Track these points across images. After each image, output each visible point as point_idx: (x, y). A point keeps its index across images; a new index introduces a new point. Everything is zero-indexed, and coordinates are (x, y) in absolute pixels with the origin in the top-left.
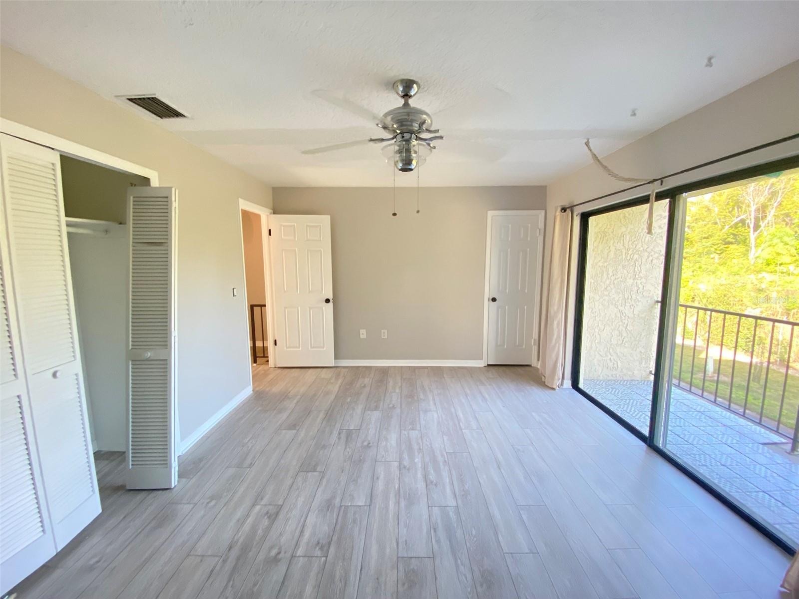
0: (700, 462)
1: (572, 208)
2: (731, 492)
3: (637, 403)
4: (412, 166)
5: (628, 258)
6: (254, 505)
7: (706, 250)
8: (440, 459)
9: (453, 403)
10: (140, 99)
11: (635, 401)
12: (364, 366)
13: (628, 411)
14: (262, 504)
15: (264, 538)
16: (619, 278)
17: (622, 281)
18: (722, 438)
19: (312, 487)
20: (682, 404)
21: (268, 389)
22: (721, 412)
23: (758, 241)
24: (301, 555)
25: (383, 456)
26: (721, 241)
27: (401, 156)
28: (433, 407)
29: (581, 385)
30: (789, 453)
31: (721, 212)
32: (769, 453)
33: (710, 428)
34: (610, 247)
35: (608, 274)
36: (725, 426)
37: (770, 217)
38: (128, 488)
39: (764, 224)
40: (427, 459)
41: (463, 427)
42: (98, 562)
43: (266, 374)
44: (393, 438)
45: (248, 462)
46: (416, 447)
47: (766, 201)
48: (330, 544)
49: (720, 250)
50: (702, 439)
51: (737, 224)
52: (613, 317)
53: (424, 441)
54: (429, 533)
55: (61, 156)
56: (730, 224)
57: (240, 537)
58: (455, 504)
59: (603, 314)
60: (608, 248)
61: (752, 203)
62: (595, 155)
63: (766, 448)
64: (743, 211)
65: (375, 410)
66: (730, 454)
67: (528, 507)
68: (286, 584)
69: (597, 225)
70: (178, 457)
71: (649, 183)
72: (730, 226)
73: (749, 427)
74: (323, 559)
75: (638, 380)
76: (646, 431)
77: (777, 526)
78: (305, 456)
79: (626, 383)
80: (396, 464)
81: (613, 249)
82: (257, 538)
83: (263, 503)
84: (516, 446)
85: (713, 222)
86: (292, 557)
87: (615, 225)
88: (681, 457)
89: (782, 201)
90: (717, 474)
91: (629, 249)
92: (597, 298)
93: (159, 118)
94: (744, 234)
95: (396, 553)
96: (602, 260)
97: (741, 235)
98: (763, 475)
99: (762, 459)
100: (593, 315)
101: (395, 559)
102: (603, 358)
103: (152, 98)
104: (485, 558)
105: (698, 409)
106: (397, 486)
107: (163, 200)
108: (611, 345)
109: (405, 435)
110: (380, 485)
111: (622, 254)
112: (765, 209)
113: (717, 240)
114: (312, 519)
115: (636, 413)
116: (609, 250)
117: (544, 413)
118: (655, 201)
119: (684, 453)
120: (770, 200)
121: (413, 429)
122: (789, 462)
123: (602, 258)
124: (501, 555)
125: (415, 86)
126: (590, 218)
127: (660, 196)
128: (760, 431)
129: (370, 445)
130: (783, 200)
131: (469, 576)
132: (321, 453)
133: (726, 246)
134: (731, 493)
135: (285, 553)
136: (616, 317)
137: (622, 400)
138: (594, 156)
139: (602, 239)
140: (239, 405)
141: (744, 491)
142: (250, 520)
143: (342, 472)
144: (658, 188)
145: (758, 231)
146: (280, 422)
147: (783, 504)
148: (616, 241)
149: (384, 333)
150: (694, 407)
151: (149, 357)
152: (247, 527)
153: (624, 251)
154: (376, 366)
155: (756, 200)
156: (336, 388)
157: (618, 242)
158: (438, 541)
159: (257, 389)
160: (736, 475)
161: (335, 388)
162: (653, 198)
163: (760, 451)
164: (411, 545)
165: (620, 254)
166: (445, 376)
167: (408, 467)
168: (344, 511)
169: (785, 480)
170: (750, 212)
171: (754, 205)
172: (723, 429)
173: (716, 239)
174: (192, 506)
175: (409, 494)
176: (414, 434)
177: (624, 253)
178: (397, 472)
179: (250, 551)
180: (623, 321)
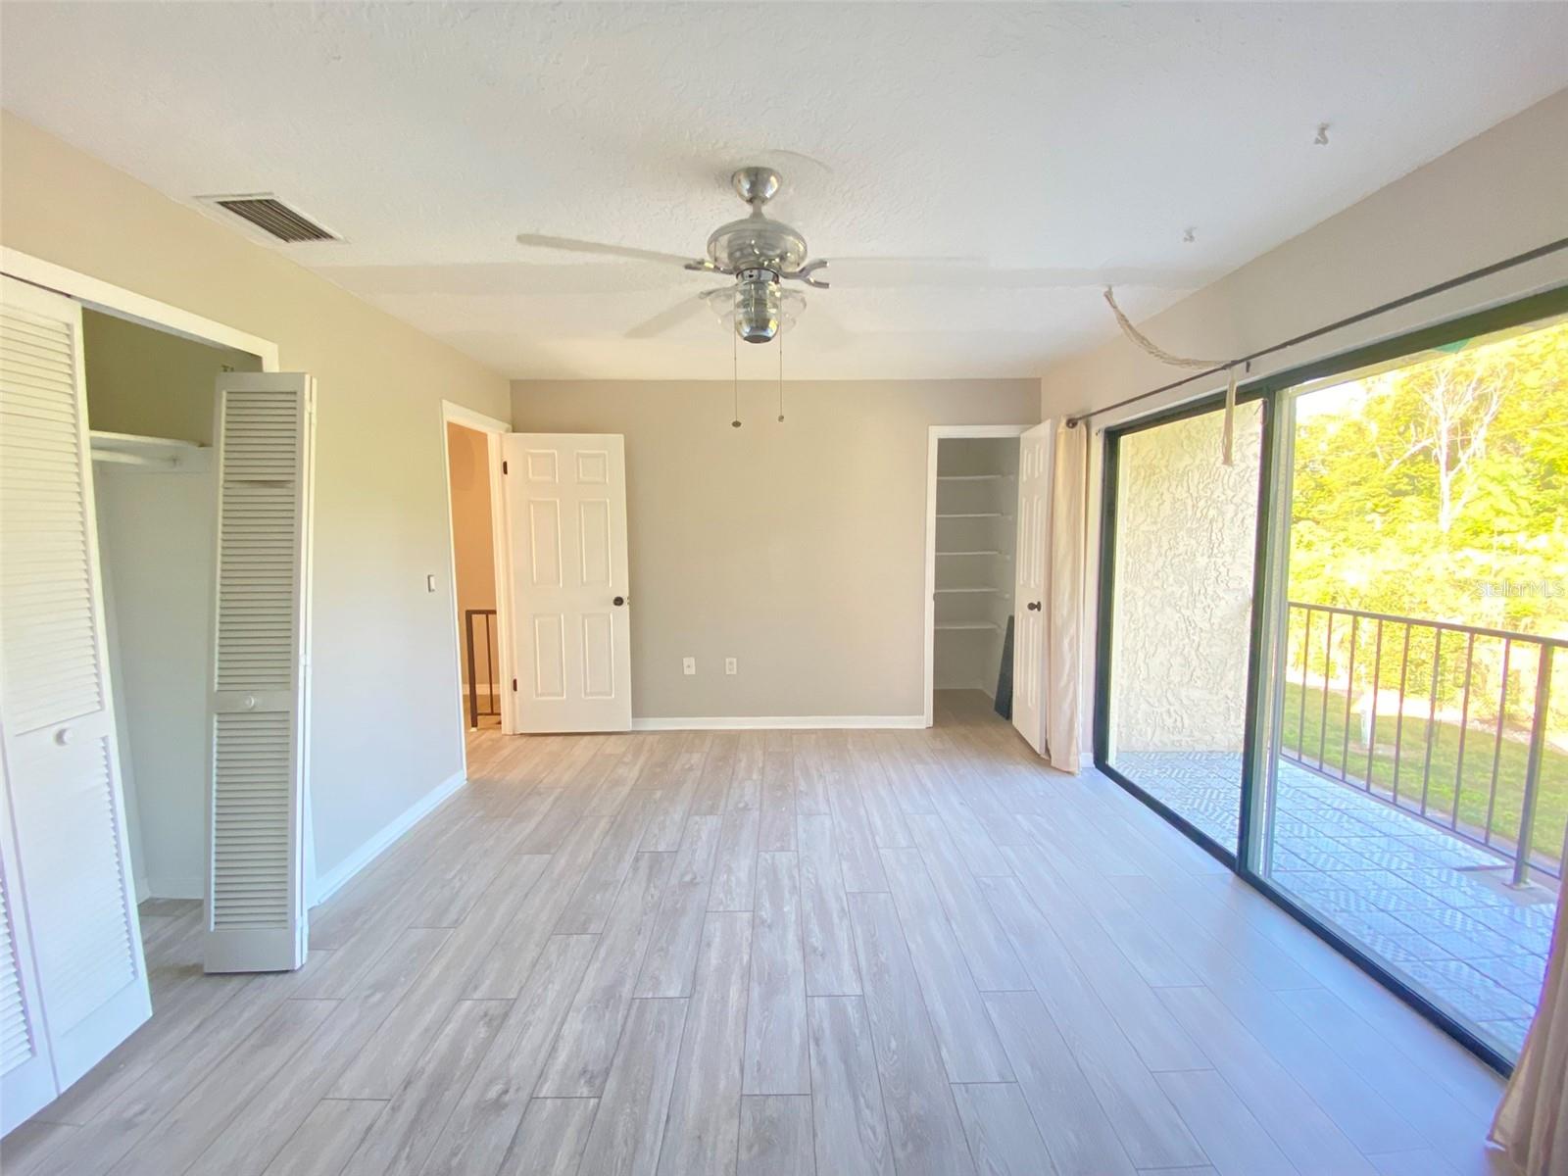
0: (1337, 904)
1: (1087, 418)
2: (1396, 961)
3: (1218, 796)
4: (769, 331)
5: (1199, 515)
6: (459, 1000)
7: (1357, 505)
8: (834, 906)
9: (863, 798)
10: (243, 202)
11: (1216, 791)
12: (691, 730)
13: (1202, 809)
14: (475, 997)
15: (476, 1064)
16: (1181, 554)
17: (1188, 561)
18: (1382, 858)
19: (577, 963)
20: (1305, 796)
21: (497, 776)
22: (1381, 809)
23: (1456, 489)
24: (549, 1095)
25: (722, 903)
26: (1385, 490)
27: (747, 312)
28: (823, 807)
29: (1112, 761)
30: (1510, 887)
31: (1384, 434)
32: (1471, 887)
33: (1358, 839)
34: (1162, 494)
35: (1160, 546)
36: (1385, 835)
37: (1478, 443)
38: (206, 971)
39: (1467, 455)
40: (808, 906)
41: (880, 845)
42: (142, 1112)
43: (495, 747)
44: (743, 867)
45: (452, 915)
46: (786, 882)
47: (1469, 413)
48: (607, 1072)
49: (1384, 507)
50: (1342, 860)
51: (1414, 456)
52: (1172, 630)
53: (804, 870)
54: (805, 1047)
55: (85, 311)
56: (1401, 456)
57: (429, 1062)
58: (859, 992)
59: (1151, 624)
60: (1158, 496)
61: (1442, 416)
62: (1123, 316)
63: (1464, 877)
64: (1426, 432)
65: (711, 813)
66: (1396, 889)
67: (1000, 994)
68: (516, 1150)
69: (1137, 454)
70: (310, 910)
71: (1224, 368)
72: (1400, 461)
73: (1432, 838)
74: (593, 1102)
75: (1222, 752)
76: (1232, 847)
77: (1484, 1025)
78: (565, 903)
79: (1201, 758)
80: (747, 916)
81: (1167, 497)
82: (463, 1063)
83: (477, 995)
84: (984, 879)
85: (1367, 453)
86: (532, 1098)
87: (1171, 452)
88: (1300, 896)
89: (1500, 413)
90: (1370, 928)
91: (1198, 499)
92: (1140, 592)
93: (283, 241)
94: (1428, 476)
95: (738, 1089)
96: (1149, 520)
97: (1424, 478)
98: (1458, 927)
99: (1458, 900)
100: (1133, 627)
101: (737, 1097)
102: (1155, 710)
103: (267, 201)
104: (914, 1093)
105: (1335, 806)
106: (746, 958)
107: (289, 398)
108: (1169, 683)
109: (766, 860)
110: (714, 958)
111: (1186, 510)
112: (1468, 428)
113: (1377, 487)
114: (573, 1026)
115: (1216, 814)
116: (1160, 501)
117: (1039, 815)
118: (1237, 404)
119: (1307, 888)
120: (1476, 410)
121: (782, 849)
122: (1508, 903)
123: (1147, 515)
124: (944, 1085)
125: (773, 179)
126: (1122, 437)
127: (1245, 394)
128: (1455, 845)
129: (697, 881)
130: (1502, 410)
131: (880, 1129)
132: (598, 897)
133: (1396, 499)
134: (1395, 964)
135: (518, 1090)
136: (1177, 630)
137: (1191, 789)
138: (1122, 318)
139: (1147, 479)
140: (438, 807)
141: (1422, 958)
142: (450, 1029)
143: (639, 934)
144: (1241, 378)
145: (1455, 471)
146: (518, 839)
147: (1495, 982)
148: (1174, 483)
149: (731, 663)
150: (1328, 802)
151: (254, 706)
152: (442, 1044)
153: (1189, 502)
154: (716, 731)
155: (1451, 410)
156: (635, 773)
157: (1177, 486)
158: (822, 1063)
159: (477, 776)
160: (1405, 929)
161: (631, 774)
162: (1232, 397)
163: (1454, 883)
164: (768, 1071)
165: (1182, 508)
166: (850, 747)
167: (769, 921)
168: (639, 1008)
169: (1500, 938)
170: (1439, 433)
171: (1445, 419)
172: (1383, 842)
173: (1375, 484)
174: (334, 1003)
175: (769, 974)
176: (784, 859)
177: (1189, 508)
178: (748, 933)
179: (447, 1089)
180: (1192, 637)
